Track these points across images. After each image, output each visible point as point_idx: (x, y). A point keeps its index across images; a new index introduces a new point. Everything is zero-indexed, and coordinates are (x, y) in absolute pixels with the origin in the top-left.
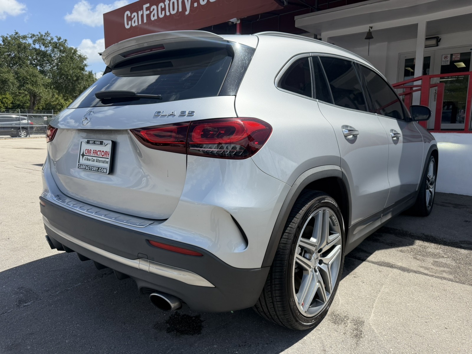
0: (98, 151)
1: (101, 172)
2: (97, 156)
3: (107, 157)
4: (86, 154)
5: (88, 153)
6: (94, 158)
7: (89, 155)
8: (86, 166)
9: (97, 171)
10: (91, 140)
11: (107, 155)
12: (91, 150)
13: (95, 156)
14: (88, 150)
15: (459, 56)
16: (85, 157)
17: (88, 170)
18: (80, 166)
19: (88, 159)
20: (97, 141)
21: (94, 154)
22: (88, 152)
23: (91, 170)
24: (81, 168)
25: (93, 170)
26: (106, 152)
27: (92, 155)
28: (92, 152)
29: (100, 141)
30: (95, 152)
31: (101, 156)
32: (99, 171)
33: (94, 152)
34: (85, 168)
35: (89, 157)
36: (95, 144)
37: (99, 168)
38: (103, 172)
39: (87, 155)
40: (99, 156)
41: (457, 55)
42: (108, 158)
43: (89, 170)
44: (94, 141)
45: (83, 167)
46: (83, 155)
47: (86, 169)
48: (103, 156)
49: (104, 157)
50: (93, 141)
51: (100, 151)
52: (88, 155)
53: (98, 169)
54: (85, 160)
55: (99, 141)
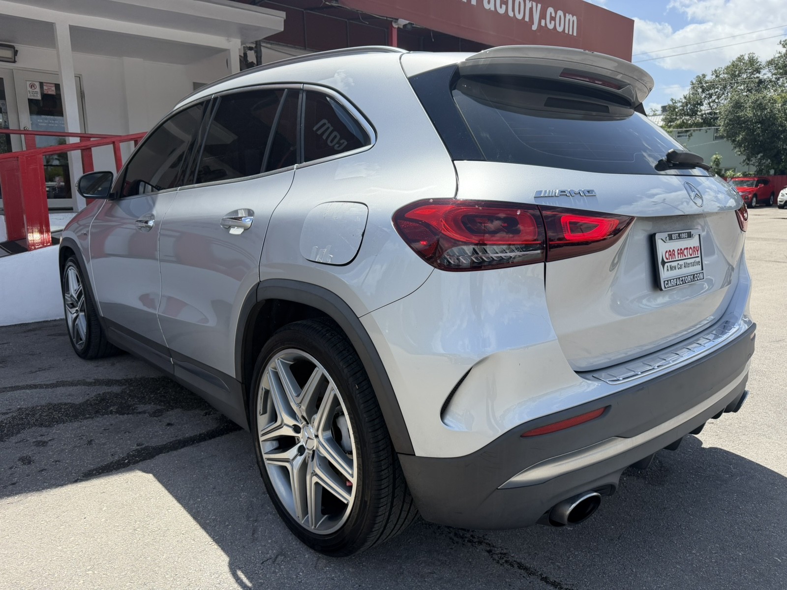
0: (685, 249)
1: (698, 280)
2: (684, 258)
3: (697, 256)
4: (667, 259)
5: (670, 257)
6: (680, 262)
7: (673, 260)
8: (677, 278)
9: (694, 281)
10: (674, 234)
11: (696, 252)
12: (674, 250)
13: (682, 258)
14: (670, 251)
16: (666, 265)
17: (681, 284)
18: (667, 284)
19: (672, 268)
20: (683, 233)
21: (679, 255)
22: (671, 255)
23: (686, 283)
24: (671, 286)
25: (688, 282)
26: (694, 247)
27: (677, 259)
28: (676, 254)
29: (687, 232)
30: (681, 252)
31: (689, 257)
33: (679, 252)
34: (677, 283)
35: (673, 264)
36: (680, 238)
37: (695, 275)
38: (700, 279)
39: (669, 261)
40: (687, 257)
42: (699, 257)
43: (683, 283)
44: (679, 234)
45: (672, 283)
46: (663, 263)
47: (679, 284)
48: (691, 255)
49: (693, 256)
50: (677, 235)
51: (687, 248)
53: (694, 278)
54: (668, 270)
55: (685, 233)
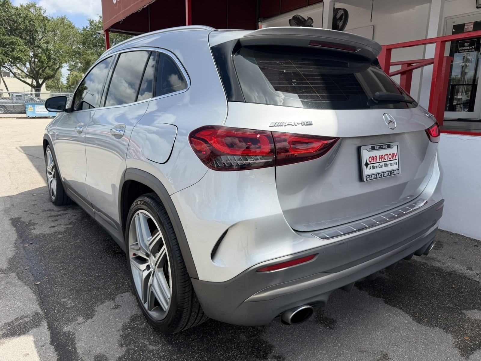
0: (385, 155)
1: (394, 174)
2: (384, 160)
4: (370, 162)
5: (373, 161)
6: (381, 164)
7: (375, 162)
8: (377, 174)
9: (391, 175)
10: (377, 146)
11: (395, 157)
12: (376, 156)
13: (382, 161)
14: (373, 157)
15: (472, 26)
16: (369, 166)
17: (380, 178)
18: (368, 178)
19: (373, 167)
20: (384, 145)
21: (380, 159)
22: (373, 159)
23: (384, 176)
24: (371, 179)
25: (386, 176)
26: (393, 154)
27: (378, 161)
28: (378, 158)
30: (382, 157)
31: (389, 160)
32: (392, 175)
33: (380, 157)
34: (376, 177)
35: (375, 165)
36: (381, 149)
37: (391, 171)
38: (396, 174)
39: (371, 163)
40: (386, 160)
41: (470, 24)
42: (396, 160)
43: (382, 177)
44: (381, 146)
45: (372, 177)
46: (367, 165)
47: (378, 178)
49: (391, 159)
50: (379, 146)
51: (387, 155)
52: (373, 162)
53: (391, 173)
54: (370, 169)
55: (386, 145)
